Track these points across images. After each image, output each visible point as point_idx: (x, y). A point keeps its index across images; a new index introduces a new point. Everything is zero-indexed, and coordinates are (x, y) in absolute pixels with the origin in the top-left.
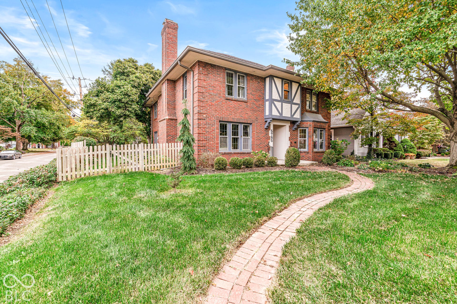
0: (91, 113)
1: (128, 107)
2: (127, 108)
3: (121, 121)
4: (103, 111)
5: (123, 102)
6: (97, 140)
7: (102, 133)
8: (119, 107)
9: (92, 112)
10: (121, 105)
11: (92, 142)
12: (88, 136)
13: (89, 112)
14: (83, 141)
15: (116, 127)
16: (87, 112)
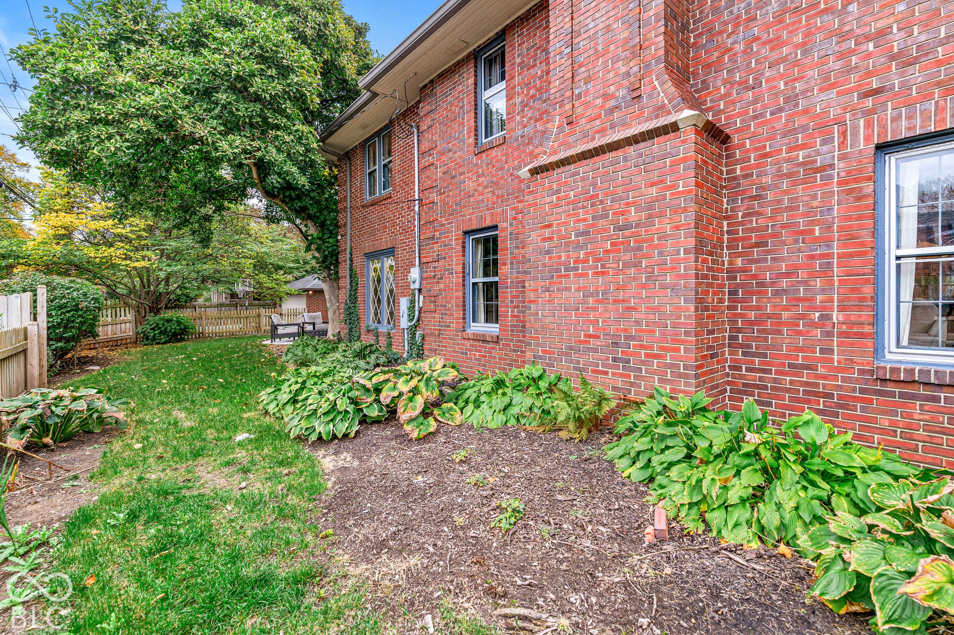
0: (74, 136)
1: (277, 127)
2: (272, 133)
3: (207, 218)
4: (145, 124)
5: (257, 98)
6: (105, 289)
7: (124, 263)
8: (232, 126)
9: (79, 127)
10: (243, 109)
11: (85, 295)
12: (66, 274)
13: (61, 133)
14: (28, 295)
15: (187, 241)
16: (52, 131)
